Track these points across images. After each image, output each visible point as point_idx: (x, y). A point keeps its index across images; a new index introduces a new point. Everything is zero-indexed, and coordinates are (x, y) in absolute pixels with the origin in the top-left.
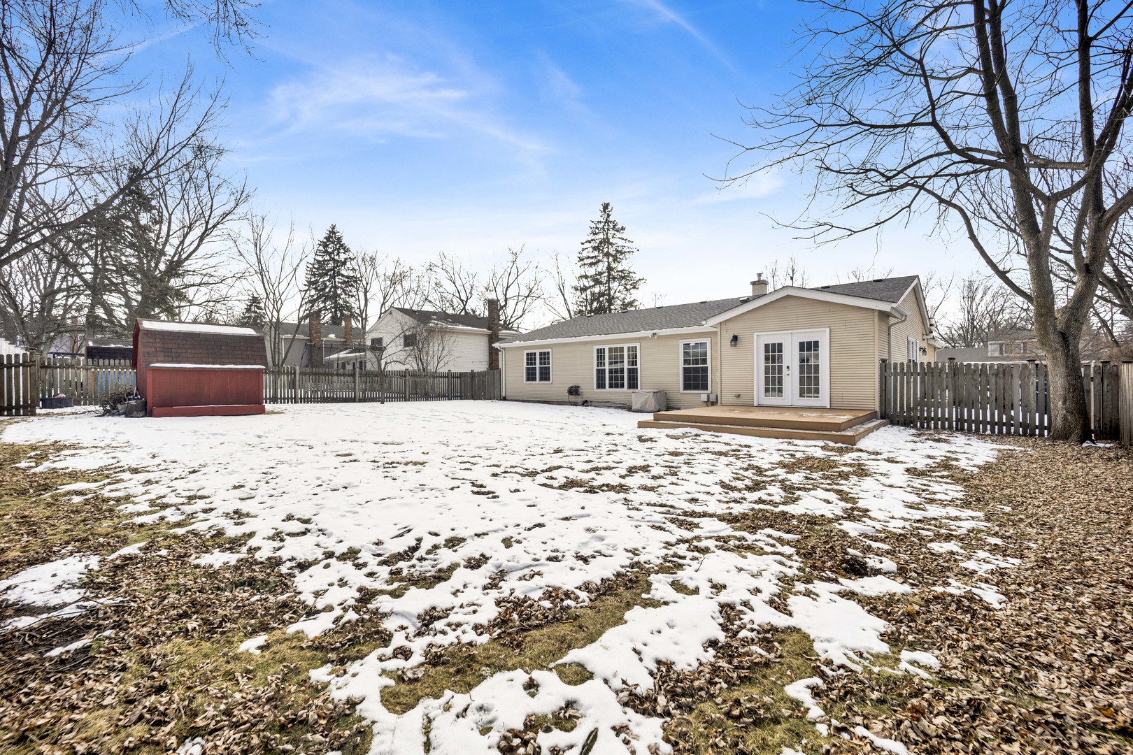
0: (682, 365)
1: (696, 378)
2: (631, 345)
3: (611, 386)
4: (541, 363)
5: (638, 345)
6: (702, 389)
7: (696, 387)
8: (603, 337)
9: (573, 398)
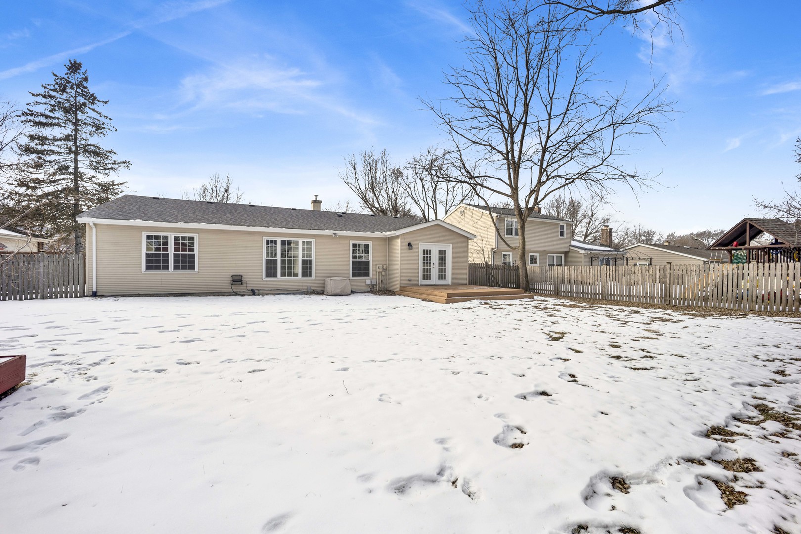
0: (351, 259)
1: (360, 269)
2: (306, 240)
3: (283, 275)
4: (176, 250)
5: (313, 241)
6: (365, 276)
7: (360, 275)
8: (277, 230)
9: (236, 288)
